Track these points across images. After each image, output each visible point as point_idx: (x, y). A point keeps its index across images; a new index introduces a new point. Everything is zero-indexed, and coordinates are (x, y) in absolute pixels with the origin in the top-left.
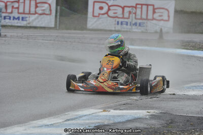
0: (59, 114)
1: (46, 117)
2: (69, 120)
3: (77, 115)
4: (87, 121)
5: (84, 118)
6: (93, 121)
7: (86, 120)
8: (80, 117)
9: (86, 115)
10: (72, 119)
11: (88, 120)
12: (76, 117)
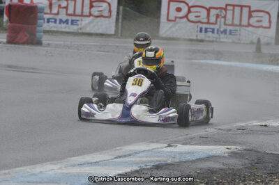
0: (107, 149)
1: (91, 153)
2: (120, 157)
3: (131, 151)
4: (144, 159)
5: (141, 155)
6: (152, 159)
7: (143, 157)
8: (136, 153)
9: (143, 151)
10: (125, 156)
11: (147, 157)
12: (131, 153)
